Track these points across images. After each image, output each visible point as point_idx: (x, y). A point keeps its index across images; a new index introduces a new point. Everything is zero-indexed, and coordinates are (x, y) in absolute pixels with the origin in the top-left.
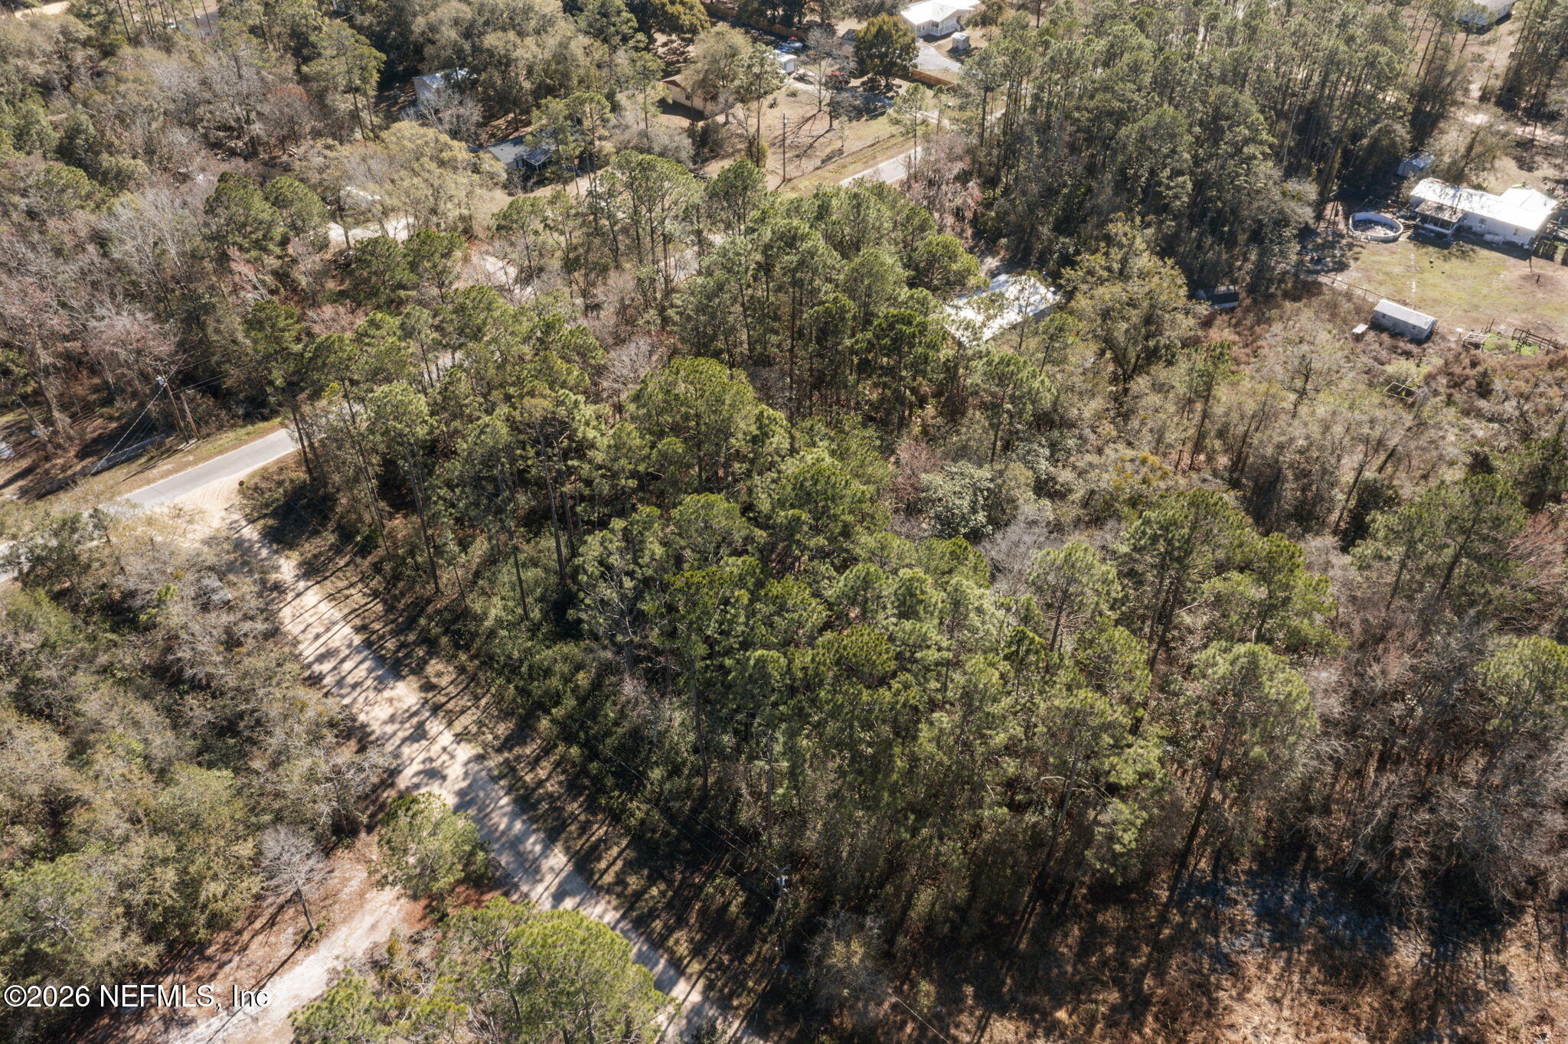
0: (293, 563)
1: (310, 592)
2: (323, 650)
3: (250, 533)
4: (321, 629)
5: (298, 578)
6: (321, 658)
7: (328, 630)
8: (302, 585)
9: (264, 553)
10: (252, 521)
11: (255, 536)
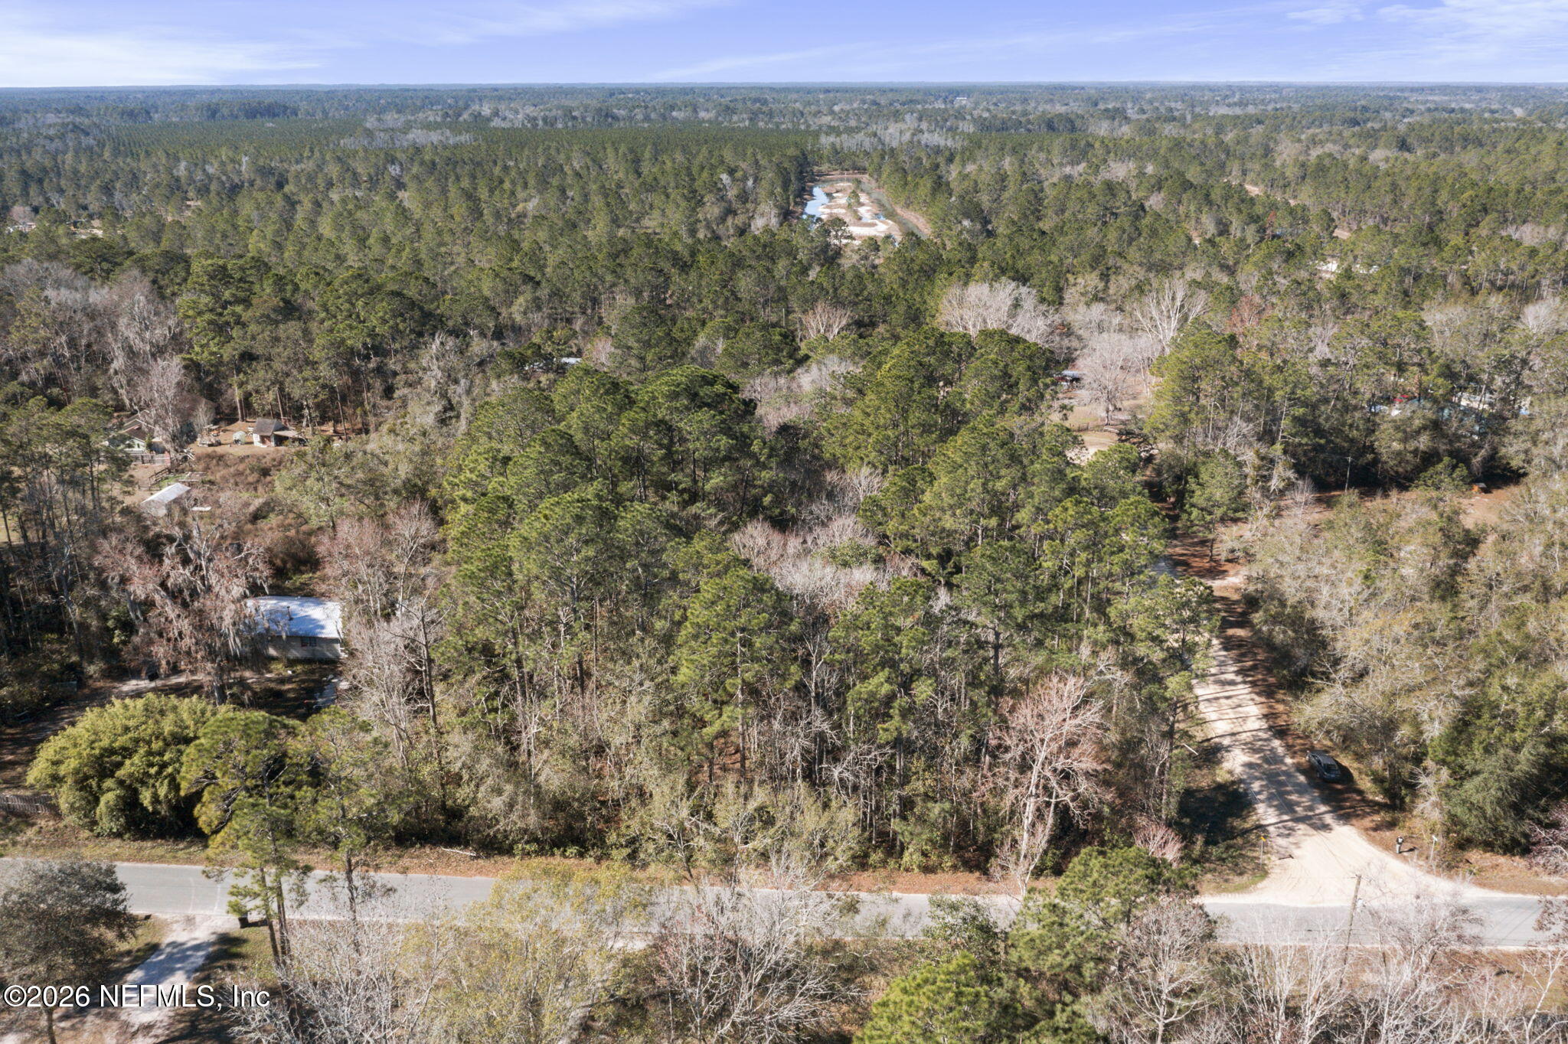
0: (1226, 765)
1: (1220, 732)
2: (1228, 688)
3: (1266, 814)
4: (1223, 701)
5: (1227, 749)
6: (1232, 683)
7: (1217, 699)
8: (1226, 742)
9: (1256, 786)
10: (1260, 827)
11: (1261, 808)
